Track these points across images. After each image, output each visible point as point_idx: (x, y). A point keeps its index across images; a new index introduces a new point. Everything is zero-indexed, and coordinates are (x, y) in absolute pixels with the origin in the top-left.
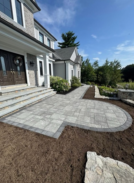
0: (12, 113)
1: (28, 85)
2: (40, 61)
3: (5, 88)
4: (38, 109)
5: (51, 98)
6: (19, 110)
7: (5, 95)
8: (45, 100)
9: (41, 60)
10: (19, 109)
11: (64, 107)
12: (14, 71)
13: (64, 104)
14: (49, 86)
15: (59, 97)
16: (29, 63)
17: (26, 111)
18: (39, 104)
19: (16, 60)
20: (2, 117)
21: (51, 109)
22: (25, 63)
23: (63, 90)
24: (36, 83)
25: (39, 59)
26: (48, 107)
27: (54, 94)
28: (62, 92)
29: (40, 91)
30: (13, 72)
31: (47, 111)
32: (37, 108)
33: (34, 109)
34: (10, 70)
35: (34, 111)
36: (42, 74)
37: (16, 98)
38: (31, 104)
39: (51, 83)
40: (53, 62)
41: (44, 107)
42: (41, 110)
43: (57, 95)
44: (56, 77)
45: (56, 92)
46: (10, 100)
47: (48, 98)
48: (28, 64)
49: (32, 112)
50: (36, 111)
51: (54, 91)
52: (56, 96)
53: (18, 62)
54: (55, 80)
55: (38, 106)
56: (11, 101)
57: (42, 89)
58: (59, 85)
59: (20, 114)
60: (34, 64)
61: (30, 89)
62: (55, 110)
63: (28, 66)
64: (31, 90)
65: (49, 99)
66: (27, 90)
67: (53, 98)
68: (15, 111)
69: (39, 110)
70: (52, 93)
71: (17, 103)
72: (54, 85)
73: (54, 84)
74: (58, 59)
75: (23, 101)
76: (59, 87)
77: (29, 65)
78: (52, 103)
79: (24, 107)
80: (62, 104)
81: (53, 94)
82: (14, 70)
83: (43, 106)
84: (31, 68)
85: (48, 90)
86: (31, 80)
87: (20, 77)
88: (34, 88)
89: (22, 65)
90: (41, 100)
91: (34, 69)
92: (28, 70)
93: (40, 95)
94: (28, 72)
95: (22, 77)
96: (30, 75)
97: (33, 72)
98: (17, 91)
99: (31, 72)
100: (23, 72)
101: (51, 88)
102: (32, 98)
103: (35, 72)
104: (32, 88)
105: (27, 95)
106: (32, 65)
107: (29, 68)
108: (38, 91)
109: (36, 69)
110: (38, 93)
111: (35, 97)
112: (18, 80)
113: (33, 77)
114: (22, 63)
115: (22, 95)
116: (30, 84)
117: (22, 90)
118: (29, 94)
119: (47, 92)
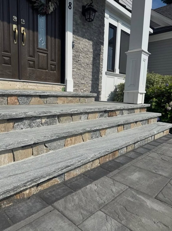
1: (65, 90)
2: (110, 24)
9: (114, 23)
12: (22, 28)
16: (81, 10)
22: (67, 5)
24: (92, 86)
27: (165, 133)
29: (111, 113)
30: (19, 30)
34: (10, 22)
38: (57, 181)
48: (74, 13)
60: (95, 11)
63: (74, 20)
64: (72, 104)
70: (160, 129)
75: (12, 151)
77: (77, 17)
81: (162, 134)
82: (23, 21)
84: (83, 28)
85: (138, 113)
86: (79, 71)
87: (44, 56)
88: (86, 99)
89: (55, 10)
90: (114, 155)
91: (92, 37)
92: (73, 34)
93: (108, 130)
94: (73, 40)
95: (49, 55)
96: (77, 52)
97: (87, 44)
98: (13, 98)
99: (81, 42)
100: (55, 38)
101: (146, 109)
102: (73, 141)
103: (95, 47)
104: (78, 98)
105: (48, 117)
106: (88, 15)
107: (77, 29)
108: (102, 112)
109: (100, 39)
110: (99, 117)
111: (87, 134)
112: (36, 63)
113: (86, 65)
114: (56, 3)
115: (23, 116)
116: (74, 87)
117: (38, 99)
118: (61, 118)
119: (136, 122)
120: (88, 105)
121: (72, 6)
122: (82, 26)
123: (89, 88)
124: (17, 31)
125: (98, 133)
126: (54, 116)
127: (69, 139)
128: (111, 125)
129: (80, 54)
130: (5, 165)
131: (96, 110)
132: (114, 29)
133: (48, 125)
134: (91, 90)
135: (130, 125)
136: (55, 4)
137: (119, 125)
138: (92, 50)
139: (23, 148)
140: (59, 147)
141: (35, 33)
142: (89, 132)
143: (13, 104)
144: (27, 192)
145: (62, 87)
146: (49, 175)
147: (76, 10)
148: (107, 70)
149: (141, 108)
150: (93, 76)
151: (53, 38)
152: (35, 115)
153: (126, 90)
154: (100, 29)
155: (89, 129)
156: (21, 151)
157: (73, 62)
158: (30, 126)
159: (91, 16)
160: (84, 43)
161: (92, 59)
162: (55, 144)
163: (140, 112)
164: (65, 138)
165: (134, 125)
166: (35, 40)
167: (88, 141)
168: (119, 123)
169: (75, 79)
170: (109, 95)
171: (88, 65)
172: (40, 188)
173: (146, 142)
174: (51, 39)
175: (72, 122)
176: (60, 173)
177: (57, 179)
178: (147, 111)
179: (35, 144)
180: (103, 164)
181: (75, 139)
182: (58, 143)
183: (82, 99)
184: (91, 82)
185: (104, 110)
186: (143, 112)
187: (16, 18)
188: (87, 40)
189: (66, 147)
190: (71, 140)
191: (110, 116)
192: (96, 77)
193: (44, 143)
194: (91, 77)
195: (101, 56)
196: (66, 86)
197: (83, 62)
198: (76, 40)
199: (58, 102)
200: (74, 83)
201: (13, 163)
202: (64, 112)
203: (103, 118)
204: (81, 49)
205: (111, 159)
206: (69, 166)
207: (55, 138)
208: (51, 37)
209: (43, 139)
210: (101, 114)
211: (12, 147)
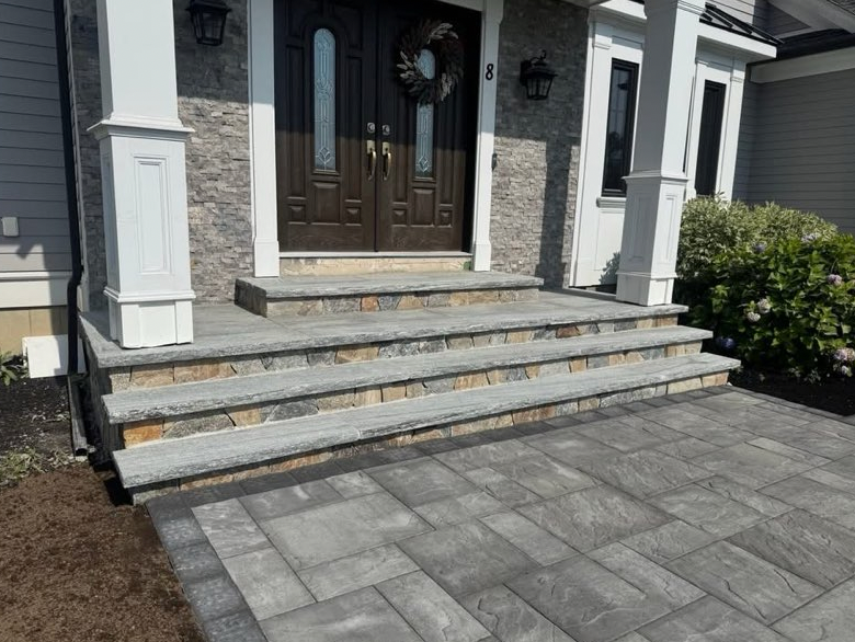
0: (264, 470)
1: (470, 267)
2: (615, 61)
3: (307, 269)
4: (473, 502)
5: (653, 414)
6: (324, 458)
7: (283, 316)
8: (589, 431)
9: (630, 55)
10: (333, 448)
11: (807, 590)
12: (385, 145)
13: (810, 537)
14: (660, 294)
15: (755, 430)
16: (517, 73)
17: (371, 488)
18: (517, 449)
19: (414, 52)
20: (184, 487)
21: (619, 555)
22: (483, 71)
23: (827, 361)
24: (543, 253)
25: (617, 40)
26: (588, 512)
27: (709, 382)
28: (815, 375)
29: (564, 329)
30: (379, 150)
31: (552, 568)
32: (473, 487)
33: (444, 497)
34: (363, 135)
35: (433, 517)
36: (615, 180)
37: (342, 354)
38: (440, 434)
39: (698, 264)
40: (753, 64)
41: (541, 500)
42: (507, 524)
43: (745, 399)
44: (767, 212)
45: (735, 363)
46: (296, 359)
47: (628, 410)
48: (500, 85)
49: (404, 520)
50: (452, 518)
51: (708, 346)
52: (717, 409)
53: (426, 64)
54: (746, 235)
55: (497, 467)
56: (299, 366)
57: (583, 316)
58: (778, 297)
59: (312, 504)
61: (480, 300)
62: (659, 579)
63: (500, 101)
64: (481, 307)
65: (633, 421)
66: (454, 300)
67: (676, 425)
68: (295, 464)
69: (477, 520)
70: (685, 370)
71: (335, 400)
72: (720, 289)
73: (716, 282)
74: (816, 27)
75: (380, 387)
76: (770, 320)
77: (507, 92)
78: (653, 484)
79: (377, 448)
80: (778, 529)
81: (695, 384)
82: (387, 129)
83: (545, 485)
84: (520, 115)
85: (649, 328)
86: (506, 221)
87: (426, 195)
88: (517, 293)
89: (454, 91)
90: (546, 413)
91: (546, 131)
92: (496, 135)
93: (545, 367)
94: (495, 150)
95: (438, 191)
96: (504, 175)
97: (531, 152)
98: (370, 299)
99: (516, 150)
100: (453, 149)
101: (676, 319)
102: (470, 381)
103: (553, 154)
104: (496, 293)
105: (429, 339)
106: (535, 88)
107: (507, 121)
108: (540, 328)
109: (570, 131)
110: (534, 339)
111: (497, 372)
112: (410, 212)
113: (526, 201)
114: (457, 73)
115: (393, 337)
116: (492, 259)
117: (413, 298)
118: (452, 341)
119: (626, 352)
120: (513, 310)
121: (495, 72)
122: (520, 111)
123: (533, 258)
124: (374, 153)
125: (520, 371)
126: (439, 338)
127: (462, 378)
128: (550, 358)
129: (512, 179)
130: (371, 406)
131: (523, 325)
132: (630, 71)
133: (429, 352)
134: (538, 262)
135: (605, 358)
136: (455, 76)
137: (573, 358)
138: (543, 164)
139: (395, 384)
140: (446, 389)
141: (411, 148)
142: (499, 368)
143: (369, 310)
144: (401, 439)
145: (465, 260)
146: (429, 421)
147: (504, 77)
148: (603, 191)
149: (659, 317)
150: (546, 226)
151: (448, 152)
152: (409, 335)
153: (624, 270)
154: (570, 105)
155: (499, 364)
156: (391, 388)
157: (492, 201)
158: (401, 352)
159: (541, 89)
160: (522, 151)
161: (543, 186)
162: (438, 383)
163: (657, 326)
164: (457, 375)
165: (620, 358)
166: (410, 162)
167: (499, 384)
168: (572, 354)
169: (496, 238)
170: (608, 264)
171: (533, 203)
172: (416, 438)
173: (639, 398)
174: (444, 156)
175: (472, 348)
176: (443, 421)
177: (439, 431)
178: (680, 323)
179: (411, 381)
180: (519, 425)
181: (473, 380)
182: (445, 382)
183: (505, 292)
184: (539, 242)
185: (544, 323)
186: (667, 327)
187: (372, 126)
188: (530, 142)
189: (457, 391)
190: (466, 380)
191: (560, 337)
192: (554, 227)
193: (423, 380)
194: (541, 230)
195: (571, 172)
196: (473, 257)
197: (518, 197)
198: (502, 148)
199: (452, 301)
200: (494, 248)
201: (380, 404)
202: (457, 330)
203: (543, 340)
204: (515, 167)
205: (537, 418)
206: (456, 415)
207: (438, 373)
208: (444, 148)
209: (421, 375)
210: (537, 331)
211: (381, 381)
